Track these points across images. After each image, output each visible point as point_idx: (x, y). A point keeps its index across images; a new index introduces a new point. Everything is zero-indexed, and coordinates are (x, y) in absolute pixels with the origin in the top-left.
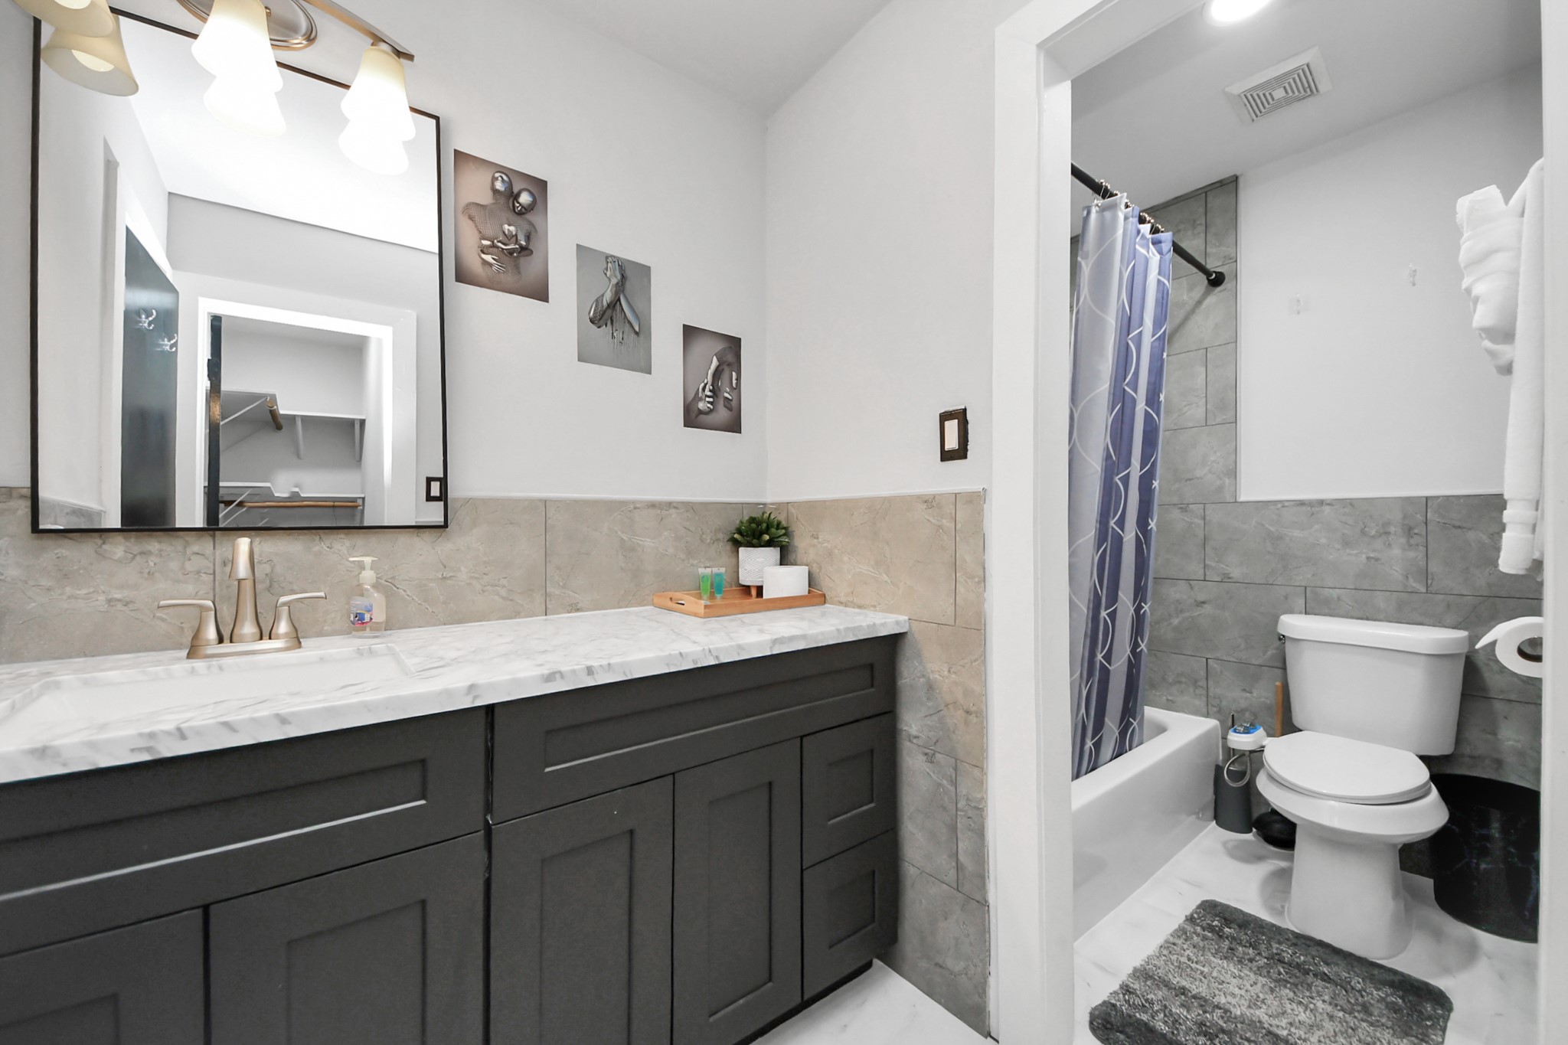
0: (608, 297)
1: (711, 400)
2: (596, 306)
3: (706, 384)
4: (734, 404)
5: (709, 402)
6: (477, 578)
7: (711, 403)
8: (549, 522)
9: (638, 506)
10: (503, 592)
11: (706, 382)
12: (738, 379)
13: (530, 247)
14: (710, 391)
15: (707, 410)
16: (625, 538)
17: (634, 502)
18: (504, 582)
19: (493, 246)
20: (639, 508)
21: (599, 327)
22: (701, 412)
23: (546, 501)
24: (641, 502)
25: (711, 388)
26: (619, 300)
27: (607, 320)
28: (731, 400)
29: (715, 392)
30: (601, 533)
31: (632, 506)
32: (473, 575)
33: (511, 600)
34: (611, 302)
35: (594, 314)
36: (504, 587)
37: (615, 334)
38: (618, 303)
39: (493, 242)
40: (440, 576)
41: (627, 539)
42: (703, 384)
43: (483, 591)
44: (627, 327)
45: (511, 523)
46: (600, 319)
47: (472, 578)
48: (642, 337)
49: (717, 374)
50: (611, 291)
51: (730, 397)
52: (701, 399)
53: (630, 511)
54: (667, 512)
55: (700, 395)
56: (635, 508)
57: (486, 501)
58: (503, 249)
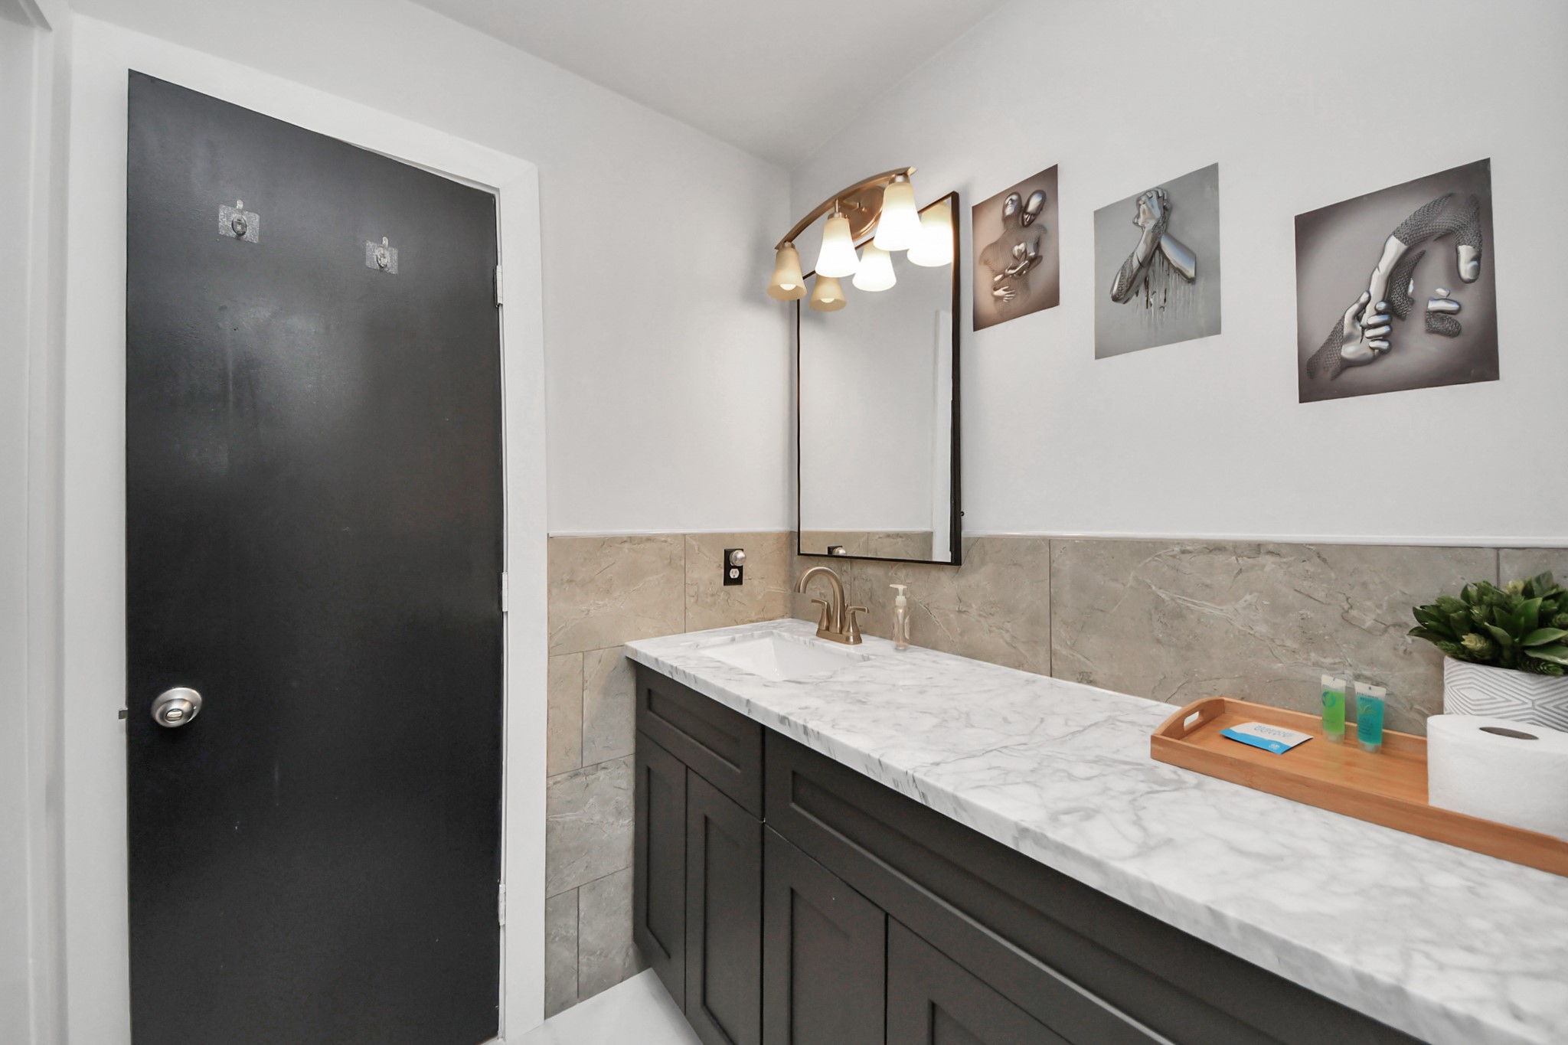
0: (1141, 252)
1: (1384, 330)
2: (1122, 275)
3: (1363, 307)
4: (1467, 317)
5: (1374, 338)
6: (985, 617)
7: (1384, 338)
8: (1054, 565)
9: (1189, 548)
10: (1007, 636)
11: (1364, 298)
12: (1484, 258)
13: (1040, 254)
14: (1379, 313)
15: (1370, 353)
16: (1163, 596)
17: (1179, 542)
18: (1008, 626)
19: (1005, 276)
20: (1190, 552)
21: (1125, 303)
22: (1348, 364)
23: (1050, 540)
24: (1194, 542)
25: (1382, 306)
26: (1159, 247)
27: (1138, 286)
28: (1454, 312)
29: (1395, 310)
30: (1124, 585)
31: (1177, 549)
32: (981, 613)
33: (1014, 647)
34: (1145, 258)
35: (1118, 289)
36: (1008, 631)
37: (1151, 300)
38: (1157, 252)
39: (1004, 273)
40: (957, 609)
41: (1167, 599)
42: (1356, 307)
43: (990, 631)
44: (1174, 279)
45: (1015, 564)
46: (1128, 290)
47: (980, 615)
48: (1201, 283)
49: (1403, 271)
50: (1145, 242)
51: (1453, 307)
52: (1349, 338)
53: (1174, 556)
54: (1250, 561)
55: (1346, 331)
56: (1183, 552)
57: (992, 539)
58: (1012, 274)
